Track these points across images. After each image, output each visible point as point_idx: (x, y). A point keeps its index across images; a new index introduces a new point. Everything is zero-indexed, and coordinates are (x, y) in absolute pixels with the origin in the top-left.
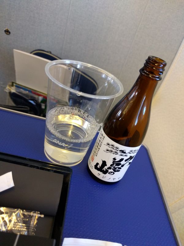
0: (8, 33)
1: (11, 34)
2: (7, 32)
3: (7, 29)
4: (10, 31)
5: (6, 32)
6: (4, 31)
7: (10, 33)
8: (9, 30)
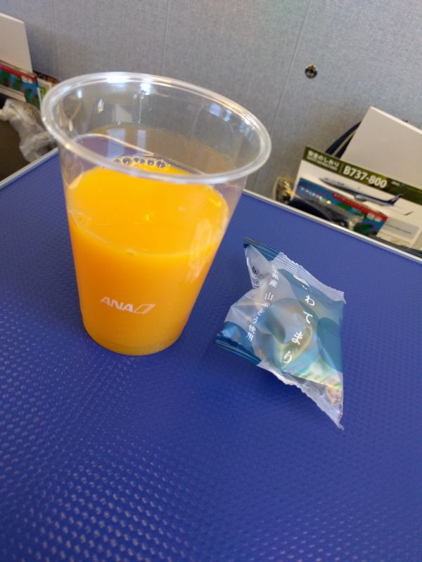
0: (312, 75)
1: (317, 77)
2: (311, 72)
3: (310, 65)
4: (317, 69)
5: (308, 73)
6: (304, 70)
7: (315, 74)
8: (315, 66)
